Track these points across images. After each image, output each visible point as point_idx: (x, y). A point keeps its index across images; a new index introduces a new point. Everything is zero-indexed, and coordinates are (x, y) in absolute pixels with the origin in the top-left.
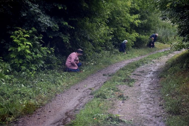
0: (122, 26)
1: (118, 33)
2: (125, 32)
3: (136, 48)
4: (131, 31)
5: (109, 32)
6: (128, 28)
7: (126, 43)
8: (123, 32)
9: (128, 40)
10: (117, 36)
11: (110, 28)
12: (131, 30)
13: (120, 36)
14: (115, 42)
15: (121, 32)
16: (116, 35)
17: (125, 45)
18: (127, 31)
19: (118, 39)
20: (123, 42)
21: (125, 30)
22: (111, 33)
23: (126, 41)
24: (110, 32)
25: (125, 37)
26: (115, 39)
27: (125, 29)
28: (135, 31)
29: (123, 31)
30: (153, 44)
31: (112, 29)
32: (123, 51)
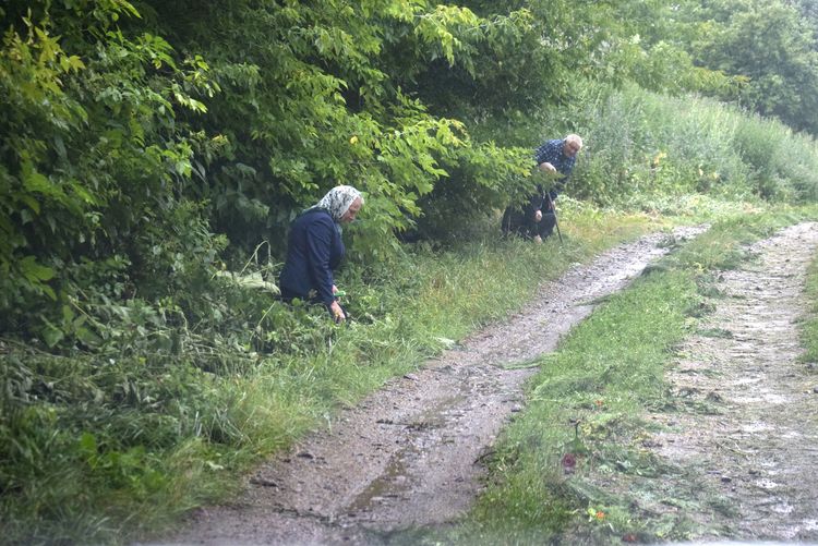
0: (313, 59)
1: (279, 117)
2: (343, 110)
3: (427, 247)
4: (392, 107)
5: (172, 97)
6: (362, 83)
7: (345, 209)
8: (324, 110)
9: (363, 188)
10: (261, 143)
11: (178, 57)
12: (389, 100)
13: (290, 146)
14: (243, 202)
15: (305, 114)
16: (255, 133)
17: (333, 232)
18: (354, 103)
19: (276, 169)
20: (324, 202)
21: (338, 97)
22: (193, 104)
23: (346, 198)
24: (180, 98)
25: (342, 151)
26: (243, 167)
27: (344, 92)
28: (421, 107)
29: (319, 98)
30: (547, 209)
31: (201, 69)
32: (312, 293)
